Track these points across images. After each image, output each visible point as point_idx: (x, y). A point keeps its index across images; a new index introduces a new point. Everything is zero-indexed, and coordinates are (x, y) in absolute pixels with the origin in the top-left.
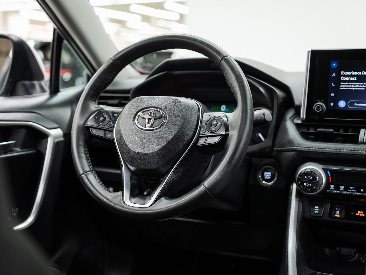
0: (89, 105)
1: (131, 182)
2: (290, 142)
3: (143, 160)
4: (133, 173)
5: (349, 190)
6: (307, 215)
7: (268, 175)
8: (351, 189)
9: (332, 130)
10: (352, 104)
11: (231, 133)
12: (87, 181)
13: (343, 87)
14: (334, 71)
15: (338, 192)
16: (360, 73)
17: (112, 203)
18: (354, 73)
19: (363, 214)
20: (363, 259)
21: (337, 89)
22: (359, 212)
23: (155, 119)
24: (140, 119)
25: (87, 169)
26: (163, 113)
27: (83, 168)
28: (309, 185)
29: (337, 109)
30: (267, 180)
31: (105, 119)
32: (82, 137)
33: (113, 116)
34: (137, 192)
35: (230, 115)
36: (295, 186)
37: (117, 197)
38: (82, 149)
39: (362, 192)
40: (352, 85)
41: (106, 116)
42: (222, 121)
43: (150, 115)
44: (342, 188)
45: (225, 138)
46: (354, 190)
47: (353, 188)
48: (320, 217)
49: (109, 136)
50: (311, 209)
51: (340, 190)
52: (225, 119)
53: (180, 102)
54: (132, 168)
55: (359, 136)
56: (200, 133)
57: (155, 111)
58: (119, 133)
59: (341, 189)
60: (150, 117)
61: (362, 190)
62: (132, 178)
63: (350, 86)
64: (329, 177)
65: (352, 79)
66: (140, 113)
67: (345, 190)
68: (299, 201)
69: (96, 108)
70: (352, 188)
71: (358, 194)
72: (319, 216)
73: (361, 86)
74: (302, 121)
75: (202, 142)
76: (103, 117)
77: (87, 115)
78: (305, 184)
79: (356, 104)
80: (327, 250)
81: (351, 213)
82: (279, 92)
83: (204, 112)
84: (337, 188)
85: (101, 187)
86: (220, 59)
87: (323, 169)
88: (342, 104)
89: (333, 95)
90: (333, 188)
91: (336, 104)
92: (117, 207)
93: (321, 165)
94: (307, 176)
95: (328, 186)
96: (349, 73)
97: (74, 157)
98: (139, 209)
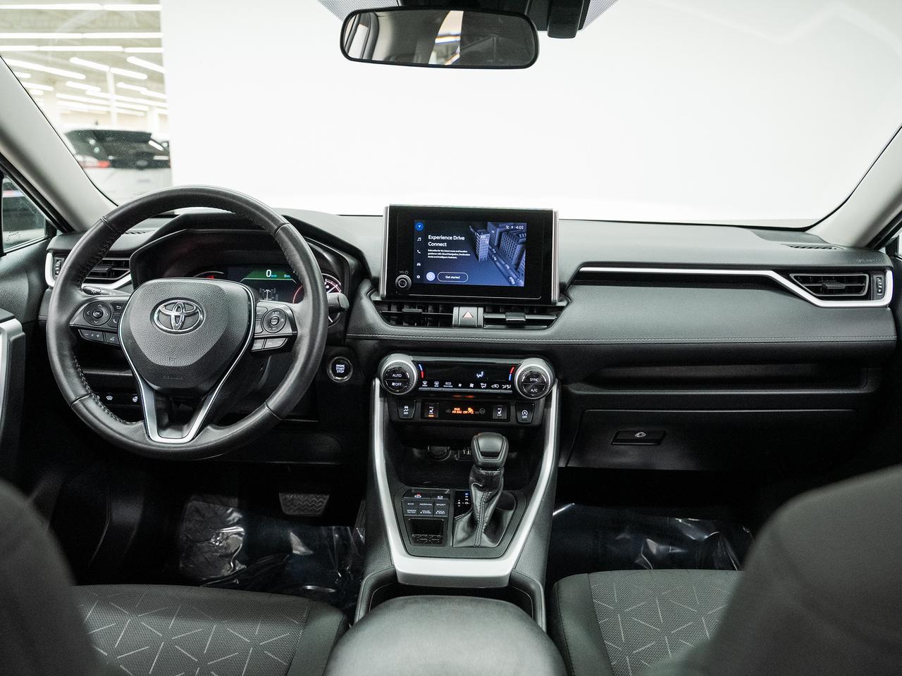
0: (72, 293)
1: (156, 407)
2: (370, 328)
3: (172, 376)
4: (156, 393)
5: (445, 386)
6: (395, 418)
7: (340, 368)
8: (447, 385)
9: (419, 310)
10: (442, 277)
11: (300, 332)
12: (85, 411)
13: (431, 254)
14: (419, 234)
15: (432, 389)
16: (451, 238)
17: (132, 440)
18: (443, 238)
19: (460, 411)
20: (457, 456)
21: (424, 257)
22: (455, 409)
23: (185, 317)
24: (162, 316)
25: (83, 392)
26: (197, 308)
27: (75, 392)
28: (398, 384)
29: (425, 282)
30: (340, 375)
31: (102, 313)
32: (66, 343)
33: (115, 309)
34: (166, 420)
35: (296, 307)
36: (377, 382)
37: (136, 430)
38: (69, 363)
39: (459, 387)
40: (441, 252)
41: (104, 310)
42: (286, 316)
43: (177, 311)
44: (437, 384)
45: (292, 340)
47: (450, 384)
48: (411, 419)
49: (112, 339)
50: (400, 410)
51: (435, 386)
52: (289, 312)
53: (221, 289)
54: (155, 387)
55: (452, 316)
56: (254, 333)
57: (184, 303)
58: (129, 336)
60: (177, 314)
61: (460, 385)
62: (156, 401)
63: (440, 254)
64: (421, 371)
65: (441, 245)
66: (160, 308)
67: (441, 386)
68: (384, 402)
69: (85, 297)
71: (455, 389)
72: (409, 417)
73: (453, 255)
74: (382, 298)
75: (258, 346)
76: (99, 312)
77: (71, 310)
78: (393, 384)
79: (447, 277)
80: (416, 452)
81: (446, 411)
82: (351, 261)
83: (257, 301)
84: (431, 384)
85: (108, 416)
86: (276, 227)
87: (413, 361)
88: (431, 276)
89: (419, 264)
90: (426, 385)
91: (423, 276)
92: (140, 445)
93: (411, 357)
94: (395, 373)
95: (419, 383)
96: (438, 238)
97: (57, 375)
98: (176, 446)
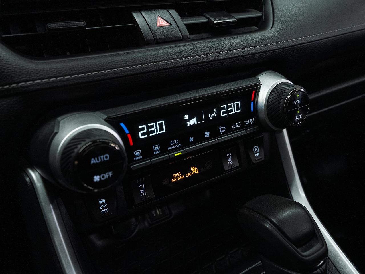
5: (170, 148)
8: (173, 145)
9: (82, 23)
19: (181, 176)
22: (175, 175)
28: (106, 176)
46: (178, 144)
47: (177, 142)
51: (155, 153)
59: (155, 151)
64: (126, 134)
67: (163, 150)
70: (174, 142)
71: (188, 148)
78: (97, 178)
81: (164, 183)
90: (140, 156)
